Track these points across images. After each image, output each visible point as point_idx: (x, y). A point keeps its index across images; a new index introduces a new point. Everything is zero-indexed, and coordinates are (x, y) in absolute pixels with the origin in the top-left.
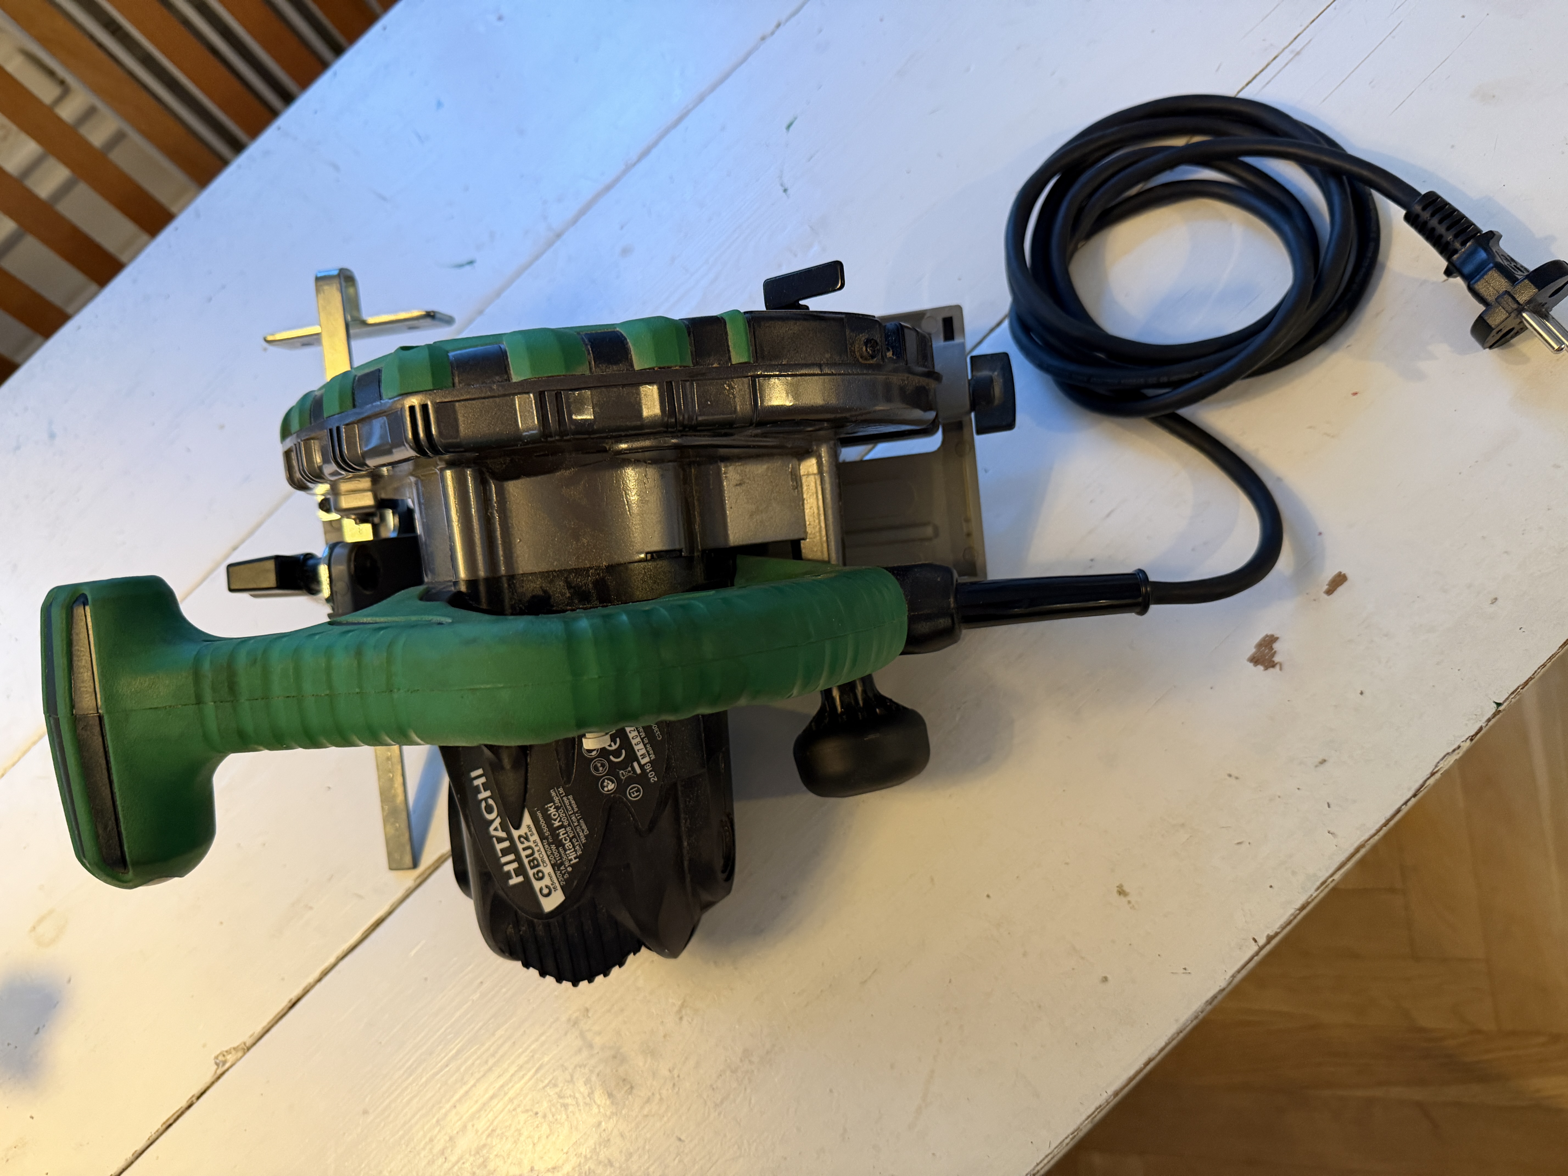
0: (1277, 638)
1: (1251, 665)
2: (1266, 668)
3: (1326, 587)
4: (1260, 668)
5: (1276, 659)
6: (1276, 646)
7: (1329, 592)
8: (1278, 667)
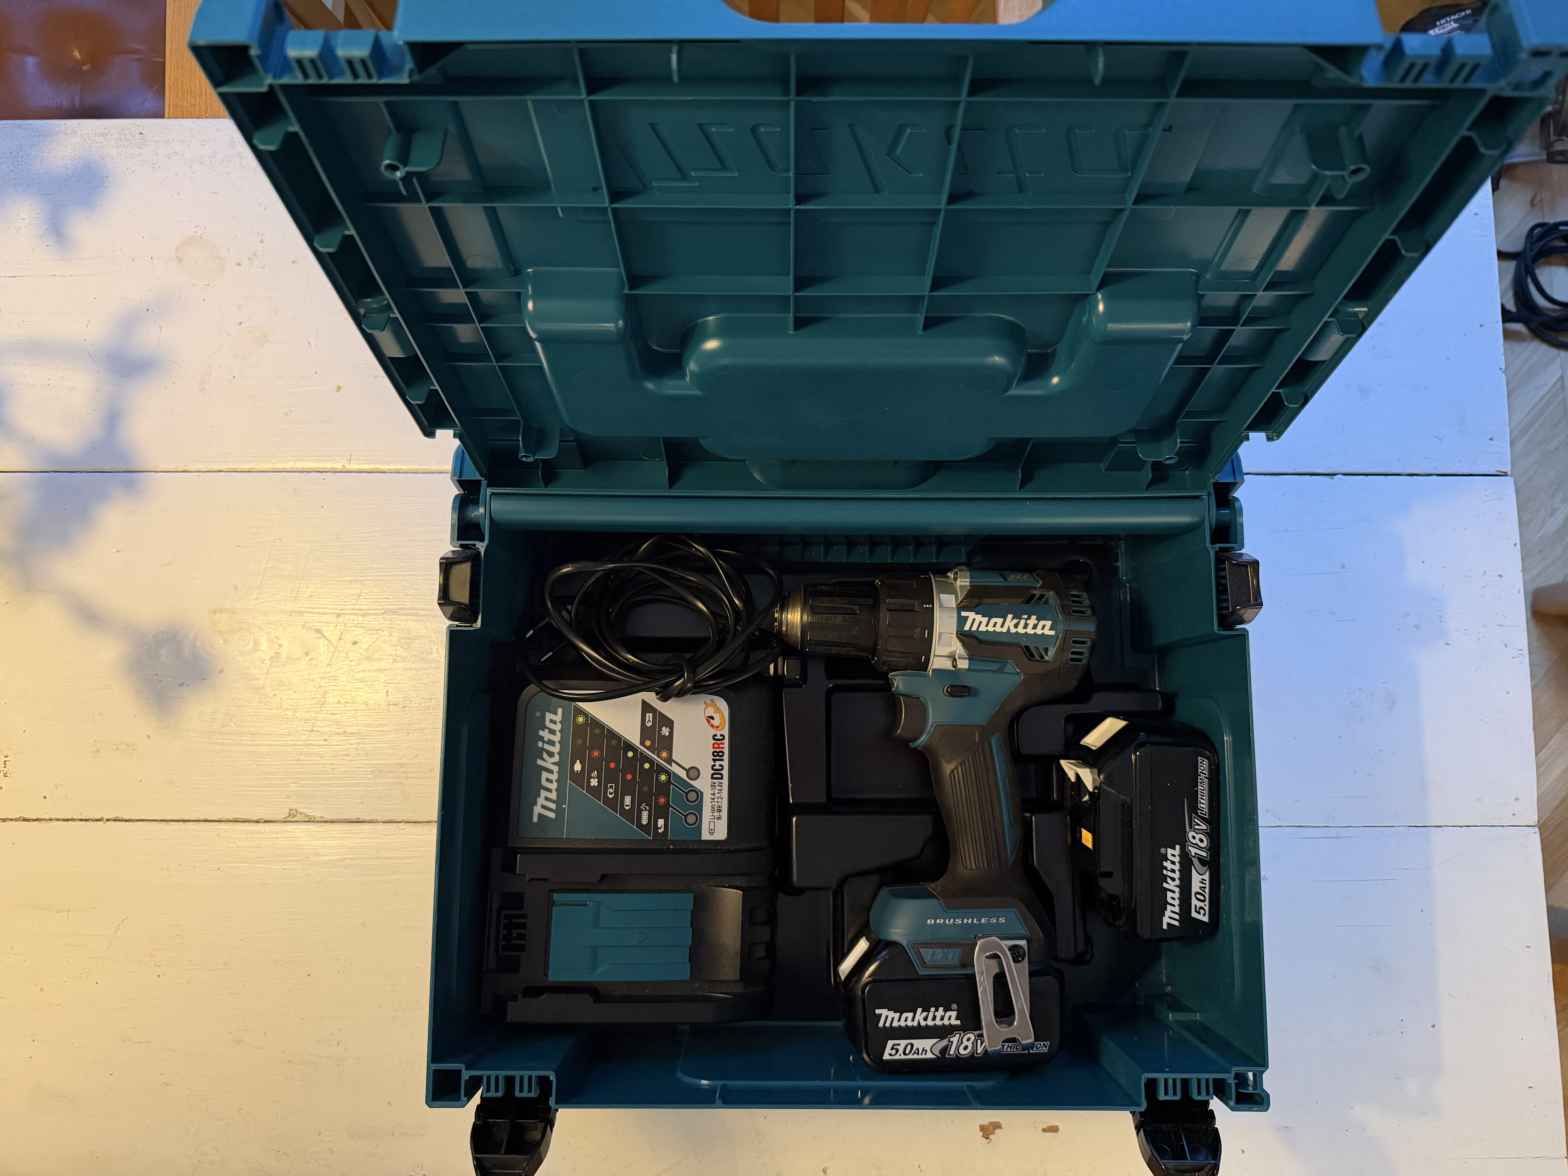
0: (1001, 1128)
1: (979, 1128)
2: (983, 1136)
3: (1045, 1126)
4: (981, 1134)
5: (991, 1137)
6: (997, 1131)
7: (1044, 1130)
8: (988, 1140)
